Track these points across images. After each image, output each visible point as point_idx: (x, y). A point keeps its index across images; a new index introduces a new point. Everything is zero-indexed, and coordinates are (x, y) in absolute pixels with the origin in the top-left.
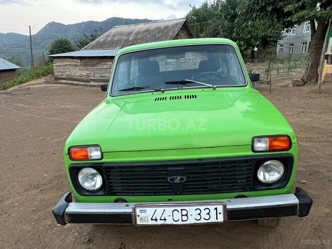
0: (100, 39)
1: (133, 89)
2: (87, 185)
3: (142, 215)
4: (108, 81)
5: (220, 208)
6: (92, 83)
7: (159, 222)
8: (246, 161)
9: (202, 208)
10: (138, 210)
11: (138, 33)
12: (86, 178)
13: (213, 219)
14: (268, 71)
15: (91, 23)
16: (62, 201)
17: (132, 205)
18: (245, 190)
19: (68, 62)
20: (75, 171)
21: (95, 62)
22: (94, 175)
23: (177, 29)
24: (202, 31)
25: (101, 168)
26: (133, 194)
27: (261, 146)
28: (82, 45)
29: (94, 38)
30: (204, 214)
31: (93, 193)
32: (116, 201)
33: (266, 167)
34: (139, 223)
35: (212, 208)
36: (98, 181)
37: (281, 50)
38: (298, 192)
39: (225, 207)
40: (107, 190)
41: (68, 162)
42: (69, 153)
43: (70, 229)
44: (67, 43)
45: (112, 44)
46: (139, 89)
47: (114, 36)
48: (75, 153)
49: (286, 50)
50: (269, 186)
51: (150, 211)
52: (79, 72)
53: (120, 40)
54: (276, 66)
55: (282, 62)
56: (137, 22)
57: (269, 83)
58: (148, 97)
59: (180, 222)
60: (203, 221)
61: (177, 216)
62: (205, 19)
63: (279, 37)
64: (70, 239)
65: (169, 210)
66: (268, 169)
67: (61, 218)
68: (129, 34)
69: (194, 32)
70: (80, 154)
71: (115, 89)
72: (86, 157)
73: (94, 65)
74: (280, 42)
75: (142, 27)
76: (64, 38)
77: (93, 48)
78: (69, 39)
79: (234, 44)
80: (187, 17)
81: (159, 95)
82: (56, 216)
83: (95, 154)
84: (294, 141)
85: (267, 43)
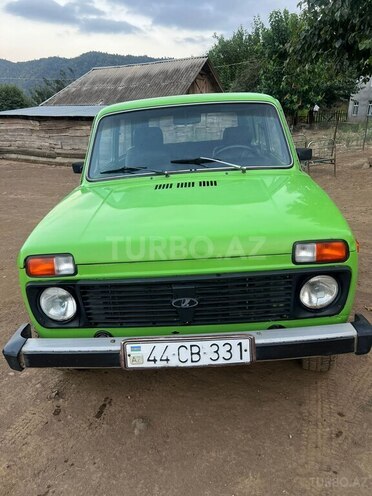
0: (71, 88)
1: (123, 171)
2: (53, 313)
3: (134, 354)
4: (83, 156)
5: (246, 344)
6: (59, 160)
7: (159, 364)
8: (283, 277)
9: (221, 343)
10: (128, 347)
11: (131, 80)
12: (53, 302)
13: (236, 359)
14: (333, 143)
15: (56, 60)
16: (17, 337)
17: (120, 340)
18: (282, 318)
19: (19, 125)
20: (35, 293)
21: (63, 125)
22: (64, 298)
23: (193, 75)
24: (233, 77)
25: (75, 288)
26: (121, 325)
27: (306, 255)
28: (42, 97)
29: (60, 86)
30: (223, 352)
31: (63, 324)
32: (97, 335)
33: (313, 285)
34: (130, 365)
35: (234, 343)
36: (71, 308)
37: (356, 110)
38: (357, 321)
39: (252, 341)
40: (83, 319)
41: (24, 279)
42: (26, 266)
43: (28, 379)
44: (17, 93)
45: (90, 97)
46: (131, 170)
47: (93, 83)
48: (36, 265)
49: (362, 110)
50: (316, 313)
51: (146, 348)
52: (38, 141)
53: (102, 91)
54: (346, 135)
55: (355, 129)
56: (129, 60)
57: (333, 162)
58: (145, 184)
59: (189, 364)
60: (221, 361)
61: (185, 354)
62: (237, 59)
63: (353, 89)
64: (29, 393)
65: (173, 347)
66: (315, 288)
67: (16, 361)
68: (118, 80)
69: (220, 79)
70: (43, 267)
71: (95, 170)
72: (52, 272)
73: (61, 131)
74: (354, 97)
75: (138, 70)
76: (12, 85)
77: (60, 102)
78: (20, 88)
79: (276, 103)
80: (210, 55)
81: (161, 180)
82: (8, 357)
83: (65, 267)
84: (352, 247)
85: (334, 98)
